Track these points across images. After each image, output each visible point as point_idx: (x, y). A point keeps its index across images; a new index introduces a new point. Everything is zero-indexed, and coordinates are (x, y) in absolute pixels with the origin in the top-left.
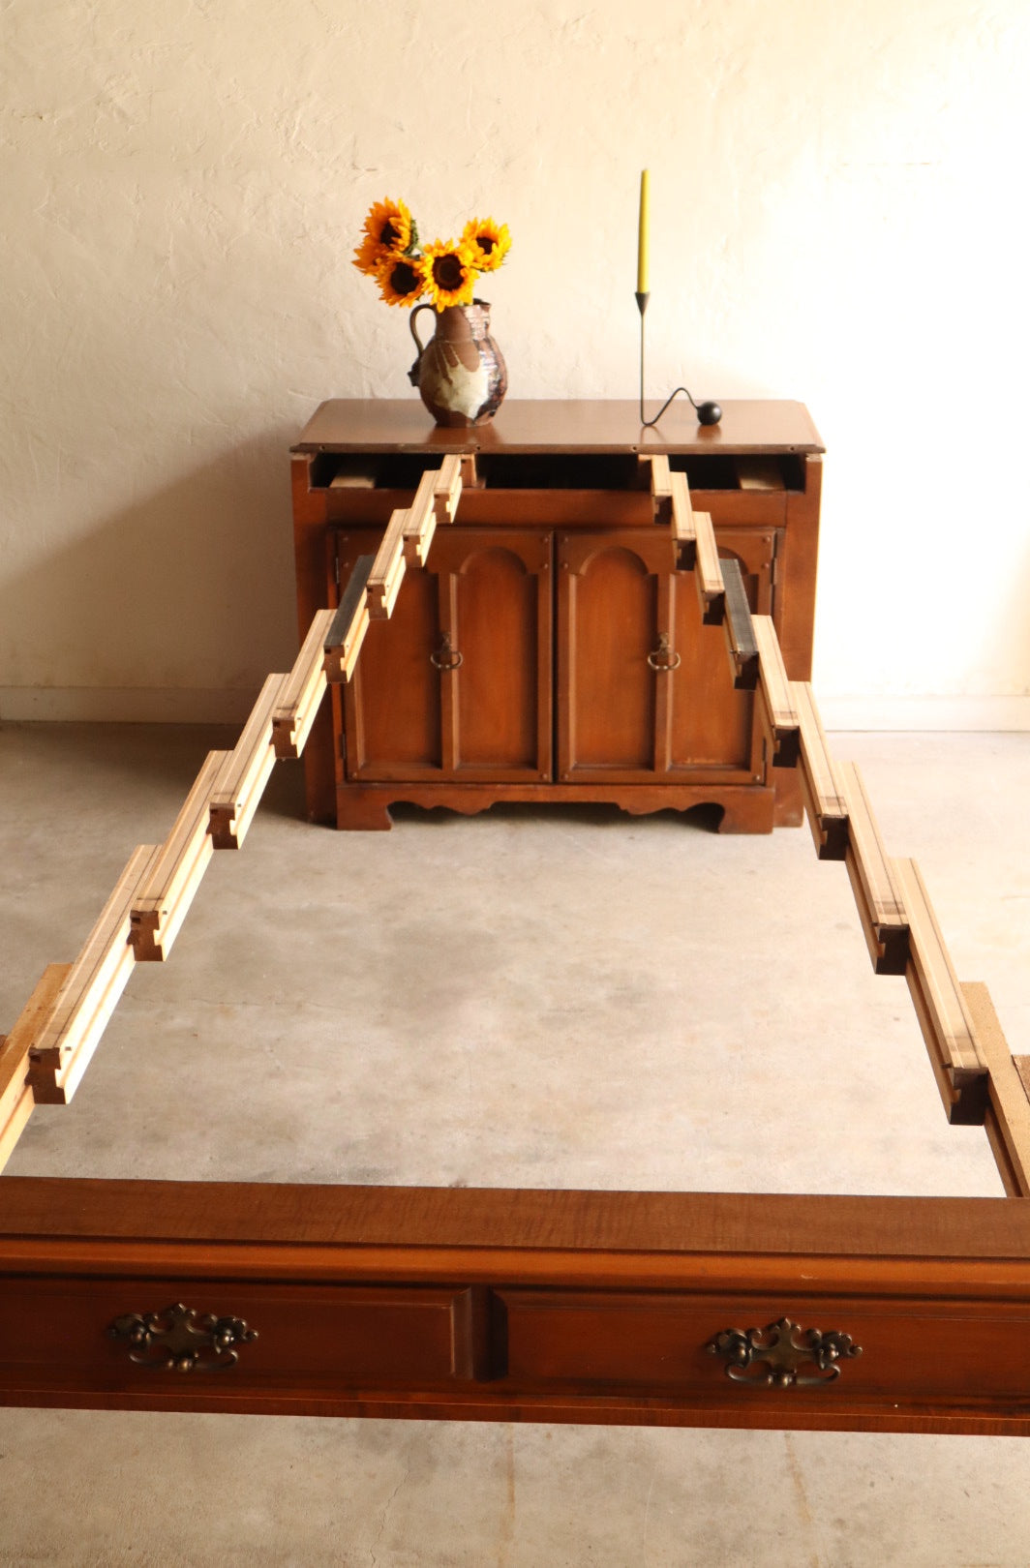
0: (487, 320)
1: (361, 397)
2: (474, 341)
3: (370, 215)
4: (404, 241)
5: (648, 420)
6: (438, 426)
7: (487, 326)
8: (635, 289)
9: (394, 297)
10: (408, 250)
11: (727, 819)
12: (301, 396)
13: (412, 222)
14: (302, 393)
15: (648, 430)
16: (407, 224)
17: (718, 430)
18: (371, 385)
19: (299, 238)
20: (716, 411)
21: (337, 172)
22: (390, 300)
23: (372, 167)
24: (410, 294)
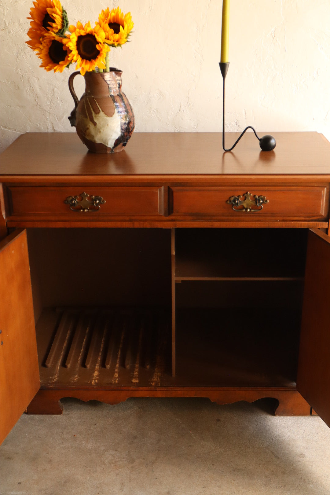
0: (120, 82)
1: (46, 132)
2: (111, 96)
3: (34, 7)
4: (58, 24)
5: (227, 148)
6: (89, 152)
7: (120, 86)
8: (219, 61)
9: (50, 65)
10: (61, 32)
11: (280, 408)
13: (64, 11)
15: (228, 155)
16: (59, 13)
17: (273, 152)
20: (273, 142)
22: (47, 67)
24: (61, 63)
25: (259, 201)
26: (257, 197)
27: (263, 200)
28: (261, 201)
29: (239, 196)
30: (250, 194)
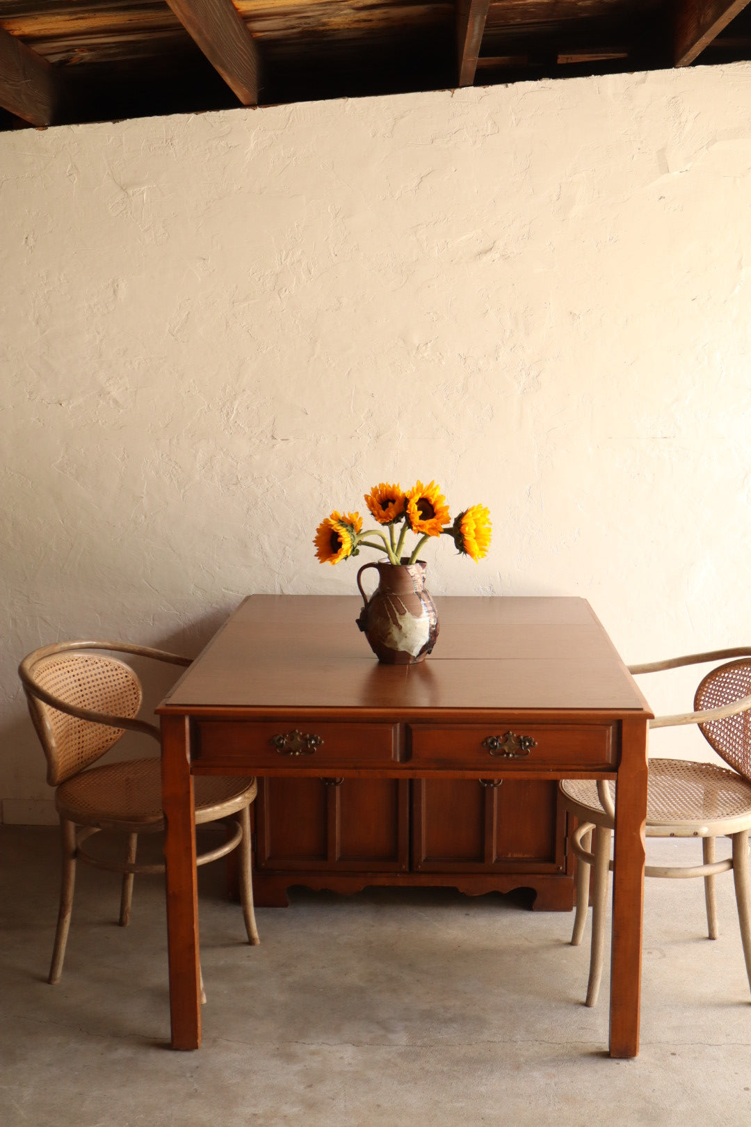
14: (232, 591)
21: (261, 441)
23: (287, 438)
25: (525, 743)
26: (522, 737)
27: (530, 742)
28: (527, 744)
29: (498, 737)
30: (513, 734)
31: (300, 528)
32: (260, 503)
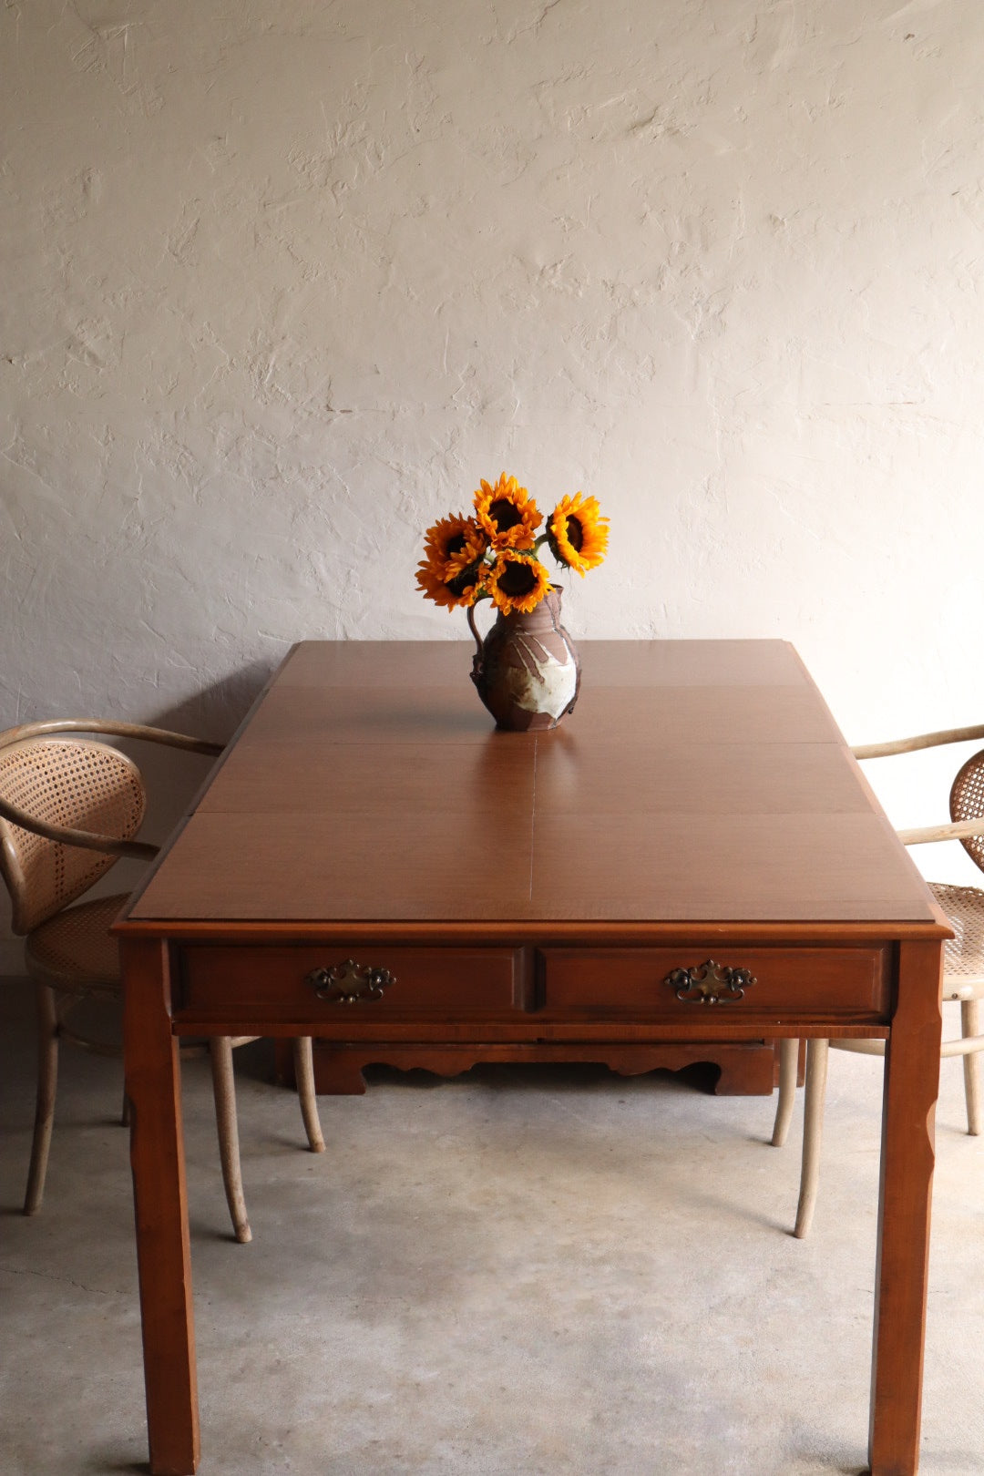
1: (334, 639)
11: (723, 1082)
12: (272, 638)
14: (273, 635)
18: (344, 627)
19: (271, 478)
21: (310, 413)
23: (349, 409)
31: (371, 542)
32: (311, 506)
